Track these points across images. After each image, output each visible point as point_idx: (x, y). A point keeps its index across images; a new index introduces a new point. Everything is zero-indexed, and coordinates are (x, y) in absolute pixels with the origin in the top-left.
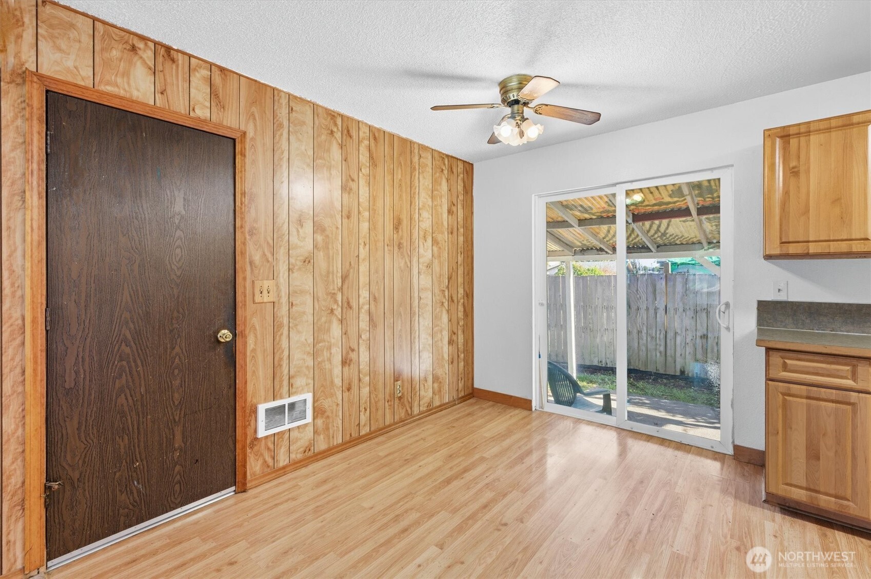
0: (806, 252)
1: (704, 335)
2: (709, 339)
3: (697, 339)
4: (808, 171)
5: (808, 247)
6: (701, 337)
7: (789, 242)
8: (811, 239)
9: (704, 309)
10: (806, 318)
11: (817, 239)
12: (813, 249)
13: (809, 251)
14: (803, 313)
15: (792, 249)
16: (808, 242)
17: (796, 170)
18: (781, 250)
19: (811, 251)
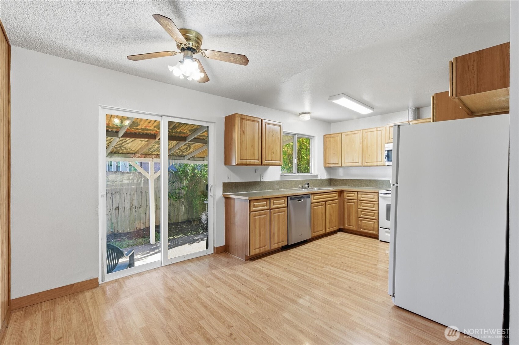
1: (117, 207)
2: (120, 209)
3: (113, 211)
4: (247, 133)
6: (115, 209)
7: (242, 159)
9: (117, 192)
10: (235, 188)
17: (244, 132)
18: (241, 162)
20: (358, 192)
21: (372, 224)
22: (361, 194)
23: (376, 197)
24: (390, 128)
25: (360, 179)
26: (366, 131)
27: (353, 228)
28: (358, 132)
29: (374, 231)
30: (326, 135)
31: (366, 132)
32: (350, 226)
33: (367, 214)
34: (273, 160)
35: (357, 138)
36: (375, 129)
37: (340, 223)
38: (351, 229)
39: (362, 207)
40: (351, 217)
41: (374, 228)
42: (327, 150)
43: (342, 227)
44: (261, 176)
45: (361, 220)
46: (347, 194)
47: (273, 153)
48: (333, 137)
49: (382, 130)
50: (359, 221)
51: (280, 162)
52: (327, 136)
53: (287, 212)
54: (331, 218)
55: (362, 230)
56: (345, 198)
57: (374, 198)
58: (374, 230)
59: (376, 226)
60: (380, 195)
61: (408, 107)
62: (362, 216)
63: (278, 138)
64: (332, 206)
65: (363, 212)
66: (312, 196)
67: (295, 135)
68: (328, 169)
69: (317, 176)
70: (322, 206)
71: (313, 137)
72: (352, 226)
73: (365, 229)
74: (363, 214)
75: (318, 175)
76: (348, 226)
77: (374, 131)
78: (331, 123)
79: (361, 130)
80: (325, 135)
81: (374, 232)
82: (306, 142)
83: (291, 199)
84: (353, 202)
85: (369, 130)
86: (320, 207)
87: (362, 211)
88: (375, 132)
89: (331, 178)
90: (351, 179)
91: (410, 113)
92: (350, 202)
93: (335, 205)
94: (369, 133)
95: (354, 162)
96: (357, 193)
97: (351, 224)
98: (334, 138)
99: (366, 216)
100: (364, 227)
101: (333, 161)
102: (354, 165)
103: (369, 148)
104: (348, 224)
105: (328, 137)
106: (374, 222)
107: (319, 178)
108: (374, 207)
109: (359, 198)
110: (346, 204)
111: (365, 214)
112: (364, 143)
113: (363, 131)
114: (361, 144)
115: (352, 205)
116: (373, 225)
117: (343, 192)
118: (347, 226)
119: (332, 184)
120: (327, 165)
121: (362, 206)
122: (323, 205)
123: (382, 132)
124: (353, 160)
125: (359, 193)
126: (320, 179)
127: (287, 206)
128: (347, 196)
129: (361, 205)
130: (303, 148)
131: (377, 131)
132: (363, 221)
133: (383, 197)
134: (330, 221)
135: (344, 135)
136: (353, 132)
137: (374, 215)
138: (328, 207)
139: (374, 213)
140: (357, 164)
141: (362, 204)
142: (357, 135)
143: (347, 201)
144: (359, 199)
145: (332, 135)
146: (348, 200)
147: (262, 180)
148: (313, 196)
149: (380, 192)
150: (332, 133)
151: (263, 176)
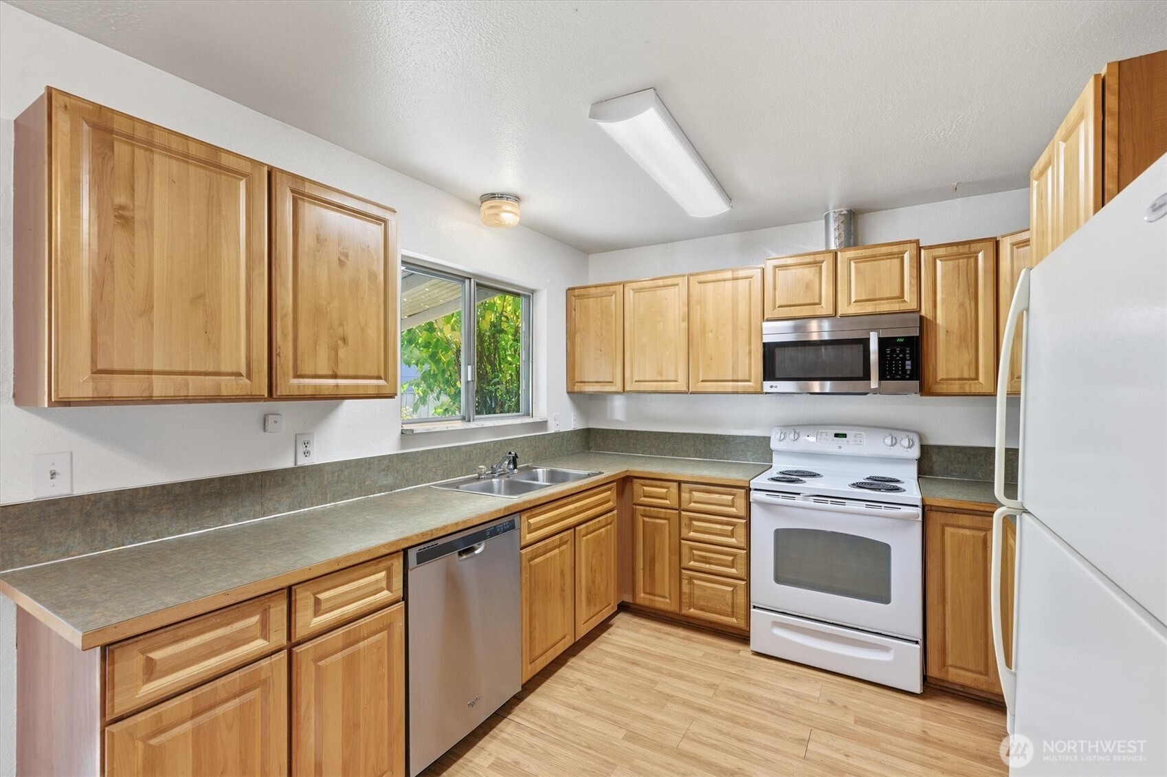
0: (146, 394)
4: (149, 224)
5: (151, 386)
7: (112, 372)
8: (156, 367)
10: (111, 525)
11: (167, 368)
12: (160, 387)
13: (152, 392)
14: (103, 516)
15: (120, 386)
16: (150, 373)
17: (126, 213)
18: (95, 389)
19: (157, 392)
20: (680, 483)
21: (728, 591)
22: (691, 491)
23: (741, 502)
24: (775, 271)
25: (677, 431)
26: (702, 278)
27: (664, 603)
28: (675, 281)
29: (733, 615)
30: (573, 289)
31: (700, 283)
32: (654, 595)
33: (710, 558)
34: (341, 372)
35: (674, 299)
36: (729, 275)
37: (620, 588)
38: (658, 605)
39: (692, 534)
40: (658, 567)
41: (733, 607)
42: (578, 340)
43: (628, 598)
44: (302, 441)
45: (691, 578)
46: (645, 488)
47: (344, 340)
48: (596, 297)
49: (751, 277)
50: (685, 582)
51: (381, 382)
52: (577, 292)
53: (402, 624)
54: (594, 582)
55: (692, 610)
56: (635, 501)
57: (732, 506)
58: (733, 612)
59: (741, 599)
60: (754, 495)
61: (827, 209)
62: (692, 563)
63: (373, 276)
64: (598, 535)
65: (695, 552)
66: (524, 518)
67: (467, 281)
68: (580, 398)
69: (543, 424)
70: (564, 547)
71: (533, 292)
72: (659, 596)
73: (701, 610)
74: (695, 558)
75: (549, 423)
76: (648, 596)
77: (725, 280)
78: (589, 254)
79: (684, 276)
80: (569, 289)
81: (734, 620)
82: (515, 311)
83: (421, 559)
84: (662, 516)
85: (710, 277)
86: (557, 551)
87: (692, 548)
88: (729, 284)
89: (591, 427)
90: (651, 432)
91: (833, 226)
92: (656, 515)
93: (607, 531)
94: (711, 285)
95: (664, 379)
96: (675, 484)
97: (658, 592)
98: (599, 299)
99: (708, 566)
100: (702, 603)
101: (596, 373)
102: (664, 389)
103: (710, 335)
104: (648, 591)
105: (580, 297)
106: (735, 586)
107: (552, 429)
108: (732, 535)
109: (682, 505)
110: (640, 519)
111: (705, 557)
112: (696, 317)
113: (691, 278)
114: (683, 321)
115: (662, 524)
116: (729, 596)
117: (632, 482)
118: (642, 595)
119: (592, 444)
120: (577, 389)
121: (695, 531)
122: (565, 543)
123: (750, 282)
124: (661, 374)
125: (683, 485)
126: (556, 433)
127: (400, 594)
128: (645, 496)
129: (690, 527)
130: (502, 331)
131: (734, 279)
132: (696, 582)
133: (763, 505)
134: (589, 592)
135: (632, 292)
136: (660, 282)
137: (733, 560)
138: (583, 543)
139: (734, 555)
140: (671, 386)
141: (695, 523)
142: (671, 290)
143: (645, 510)
144: (684, 506)
145: (593, 291)
146: (648, 508)
147: (303, 461)
148: (529, 518)
149: (754, 483)
150: (590, 284)
151: (306, 444)
